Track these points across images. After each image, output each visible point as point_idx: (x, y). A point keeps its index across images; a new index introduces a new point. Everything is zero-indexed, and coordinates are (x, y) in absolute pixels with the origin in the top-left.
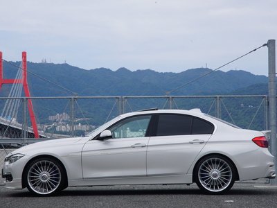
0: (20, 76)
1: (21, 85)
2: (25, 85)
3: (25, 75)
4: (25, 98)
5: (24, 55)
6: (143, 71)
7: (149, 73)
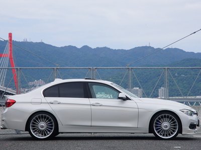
0: (7, 51)
1: (8, 58)
2: (11, 58)
3: (11, 50)
4: (19, 68)
5: (10, 35)
6: (101, 48)
7: (105, 49)
